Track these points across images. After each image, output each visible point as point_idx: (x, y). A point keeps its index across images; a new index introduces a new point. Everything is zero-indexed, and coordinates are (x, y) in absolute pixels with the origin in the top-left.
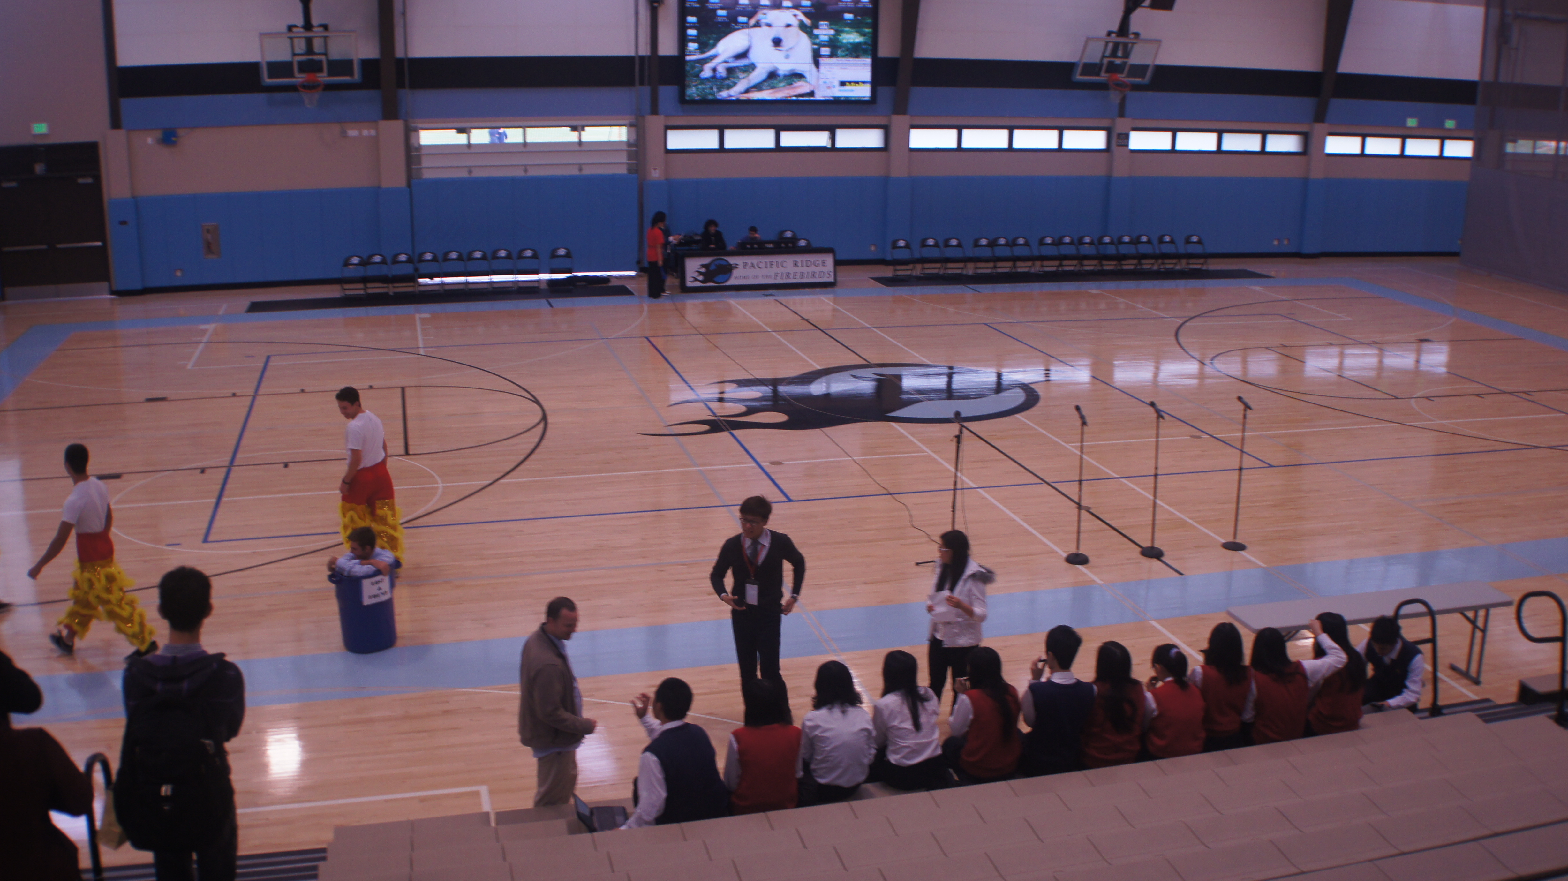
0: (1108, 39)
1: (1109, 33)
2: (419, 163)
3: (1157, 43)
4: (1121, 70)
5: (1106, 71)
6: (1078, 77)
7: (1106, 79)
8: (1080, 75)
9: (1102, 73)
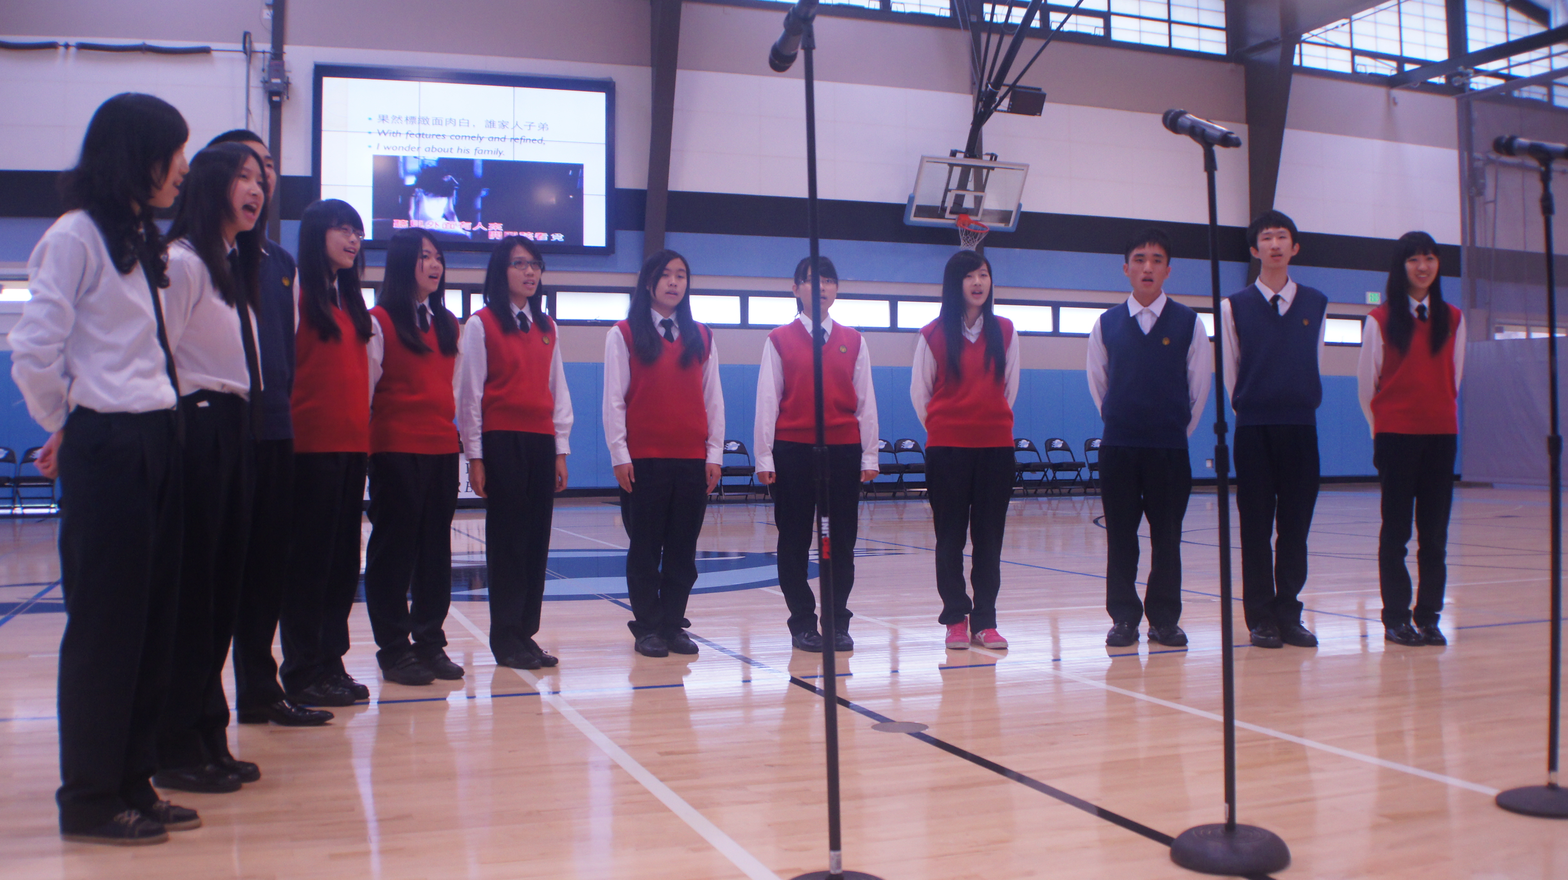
0: (953, 161)
1: (953, 154)
3: (1023, 170)
4: (975, 211)
5: (951, 212)
6: (913, 219)
7: (953, 222)
8: (915, 216)
9: (947, 215)
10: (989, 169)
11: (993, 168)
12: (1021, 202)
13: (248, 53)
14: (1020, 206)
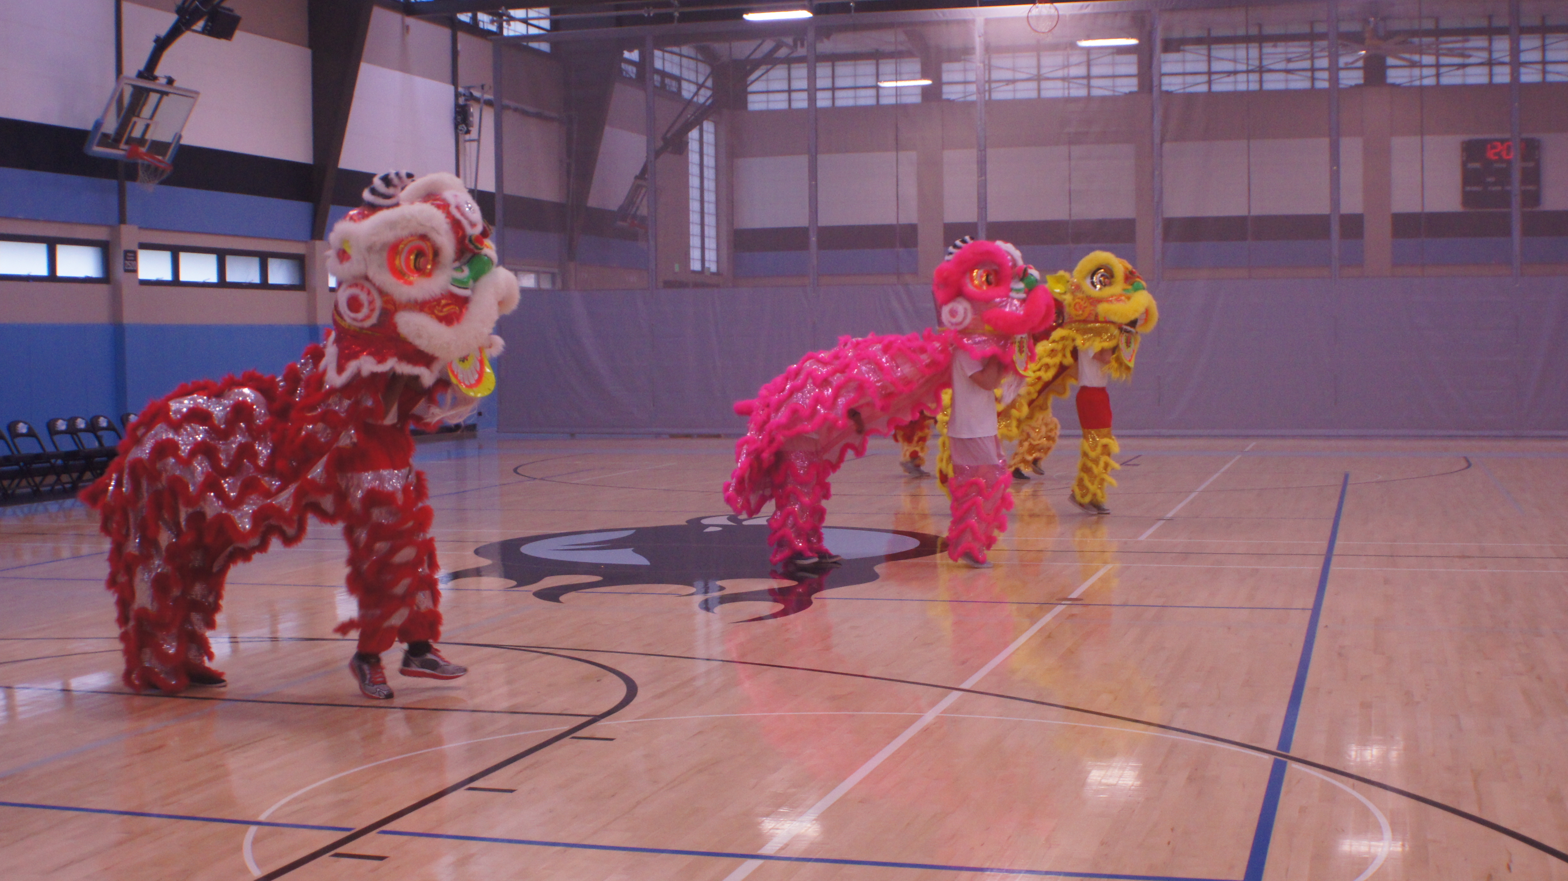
0: (140, 83)
1: (139, 74)
3: (192, 97)
4: (142, 141)
5: (127, 143)
6: (98, 150)
7: (122, 153)
8: (99, 145)
9: (123, 146)
10: (163, 94)
11: (167, 94)
12: (184, 134)
14: (180, 137)
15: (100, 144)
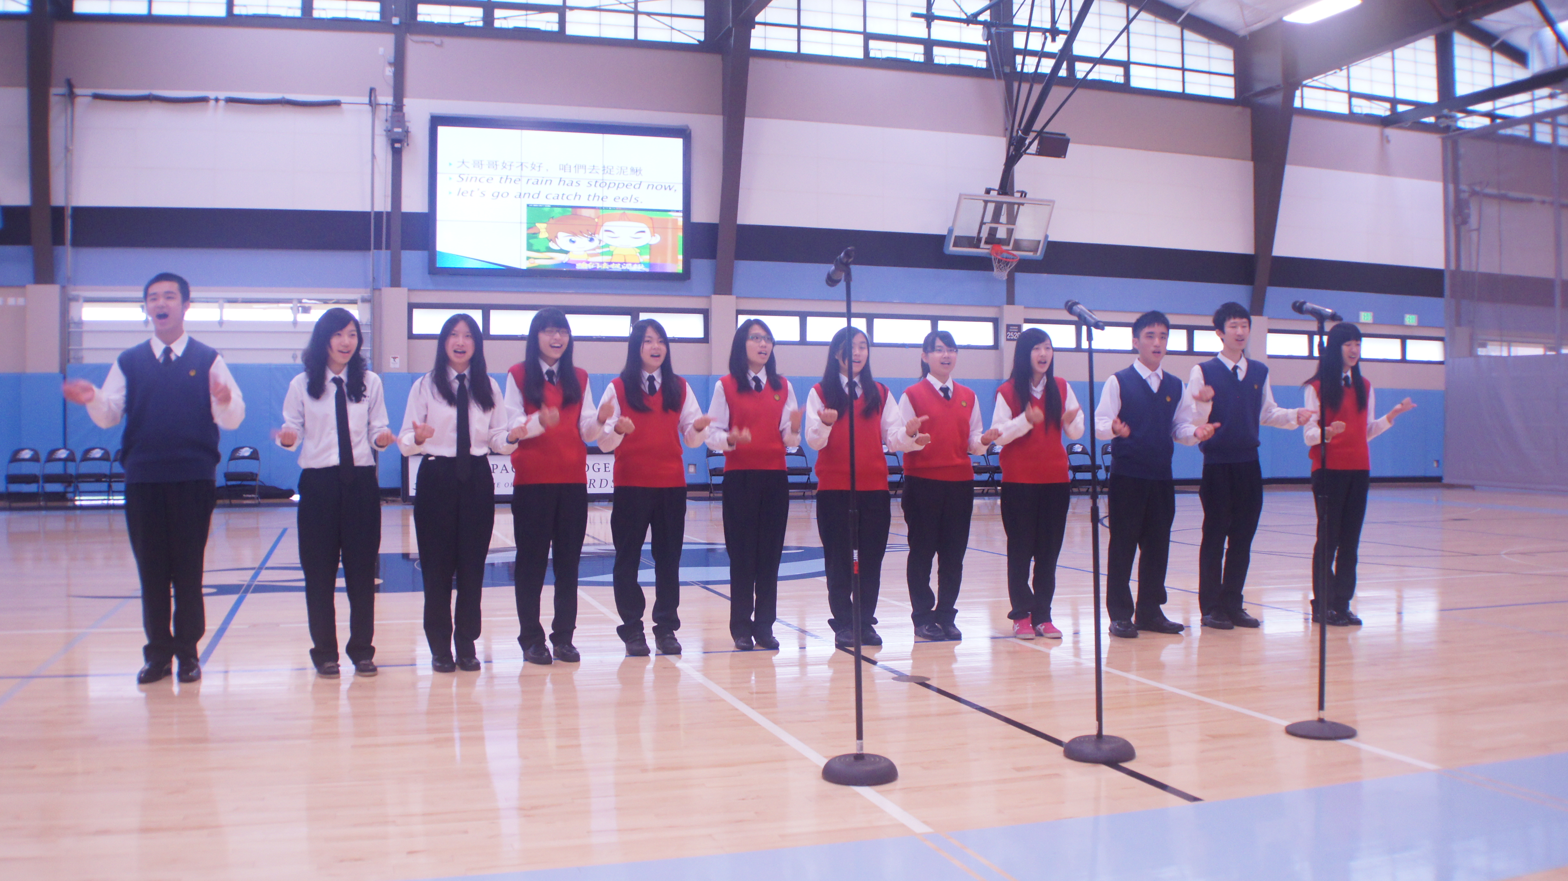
0: (987, 197)
1: (988, 191)
2: (81, 344)
3: (1049, 205)
4: (1006, 242)
5: (986, 243)
6: (951, 249)
7: (987, 251)
9: (982, 245)
10: (1020, 204)
11: (1023, 204)
12: (1048, 233)
13: (374, 106)
14: (1046, 237)
15: (954, 246)
